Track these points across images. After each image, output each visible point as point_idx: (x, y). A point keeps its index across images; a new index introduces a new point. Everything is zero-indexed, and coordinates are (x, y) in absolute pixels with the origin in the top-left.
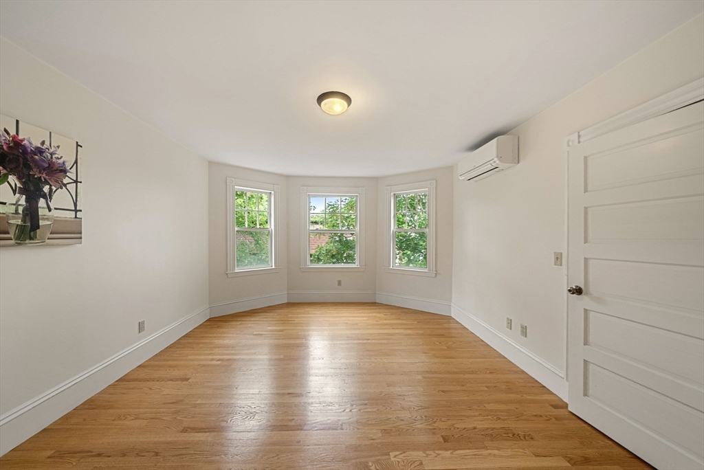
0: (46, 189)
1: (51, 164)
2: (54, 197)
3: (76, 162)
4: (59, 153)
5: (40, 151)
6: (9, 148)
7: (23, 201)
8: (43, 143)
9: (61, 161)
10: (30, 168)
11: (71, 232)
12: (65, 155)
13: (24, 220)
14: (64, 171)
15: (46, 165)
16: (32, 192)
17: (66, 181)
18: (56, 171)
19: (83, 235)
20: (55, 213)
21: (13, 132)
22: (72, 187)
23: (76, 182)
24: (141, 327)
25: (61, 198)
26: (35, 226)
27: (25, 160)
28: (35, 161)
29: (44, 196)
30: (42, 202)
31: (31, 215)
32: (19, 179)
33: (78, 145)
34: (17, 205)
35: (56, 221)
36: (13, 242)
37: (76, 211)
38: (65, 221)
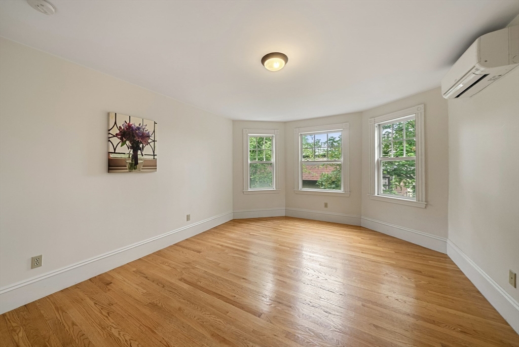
0: (141, 146)
1: (143, 134)
2: (144, 149)
3: (154, 131)
4: (147, 128)
5: (138, 128)
6: (127, 129)
7: (132, 152)
8: (140, 125)
9: (147, 132)
10: (134, 137)
11: (152, 166)
12: (149, 129)
13: (132, 161)
14: (149, 137)
15: (141, 135)
16: (136, 148)
17: (149, 141)
18: (145, 137)
19: (157, 167)
20: (145, 157)
21: (128, 122)
22: (152, 144)
23: (154, 141)
24: (188, 218)
25: (147, 150)
26: (136, 163)
27: (133, 133)
28: (136, 133)
29: (140, 149)
30: (139, 152)
31: (135, 158)
32: (130, 142)
33: (155, 123)
34: (129, 154)
35: (145, 160)
36: (128, 170)
37: (154, 155)
38: (149, 161)
